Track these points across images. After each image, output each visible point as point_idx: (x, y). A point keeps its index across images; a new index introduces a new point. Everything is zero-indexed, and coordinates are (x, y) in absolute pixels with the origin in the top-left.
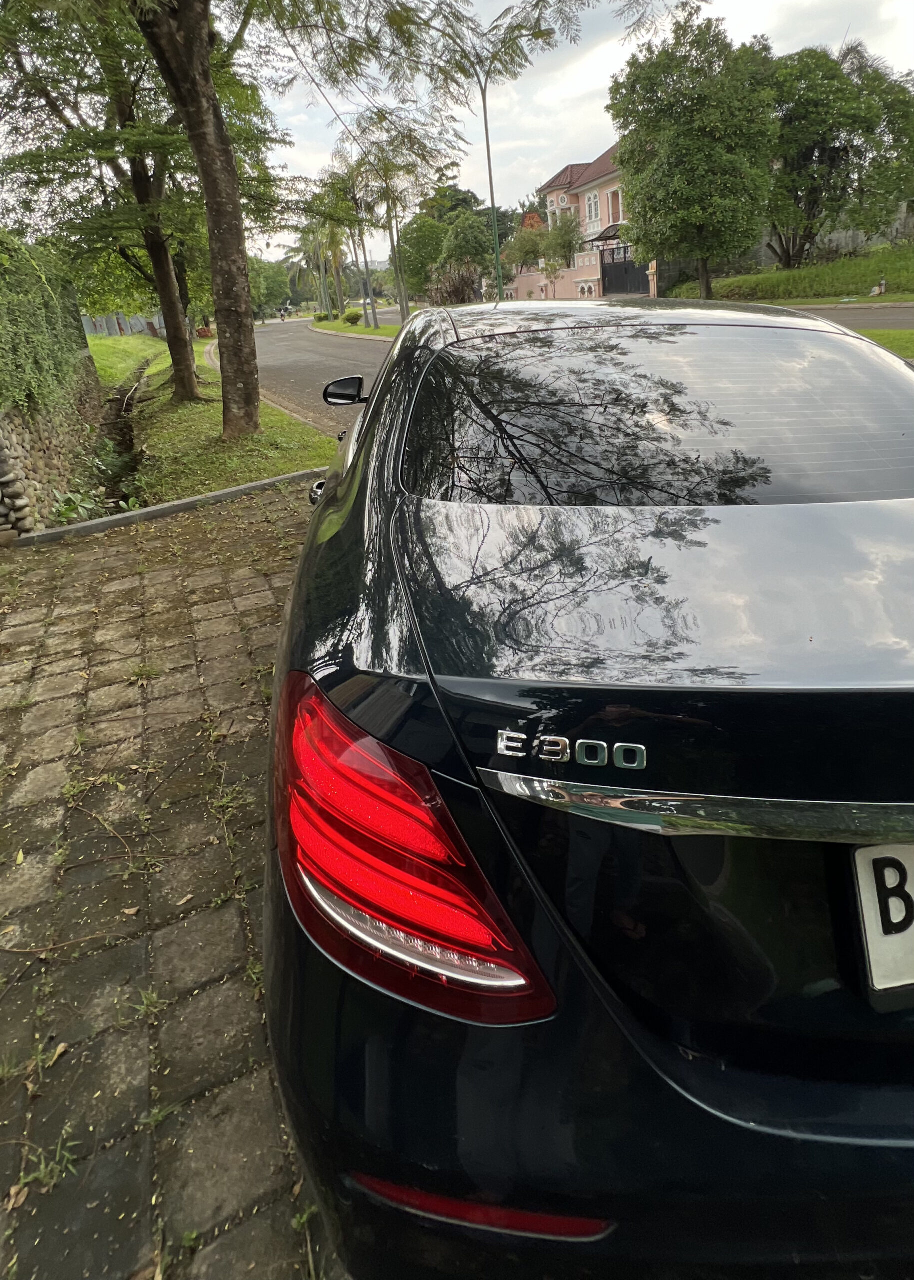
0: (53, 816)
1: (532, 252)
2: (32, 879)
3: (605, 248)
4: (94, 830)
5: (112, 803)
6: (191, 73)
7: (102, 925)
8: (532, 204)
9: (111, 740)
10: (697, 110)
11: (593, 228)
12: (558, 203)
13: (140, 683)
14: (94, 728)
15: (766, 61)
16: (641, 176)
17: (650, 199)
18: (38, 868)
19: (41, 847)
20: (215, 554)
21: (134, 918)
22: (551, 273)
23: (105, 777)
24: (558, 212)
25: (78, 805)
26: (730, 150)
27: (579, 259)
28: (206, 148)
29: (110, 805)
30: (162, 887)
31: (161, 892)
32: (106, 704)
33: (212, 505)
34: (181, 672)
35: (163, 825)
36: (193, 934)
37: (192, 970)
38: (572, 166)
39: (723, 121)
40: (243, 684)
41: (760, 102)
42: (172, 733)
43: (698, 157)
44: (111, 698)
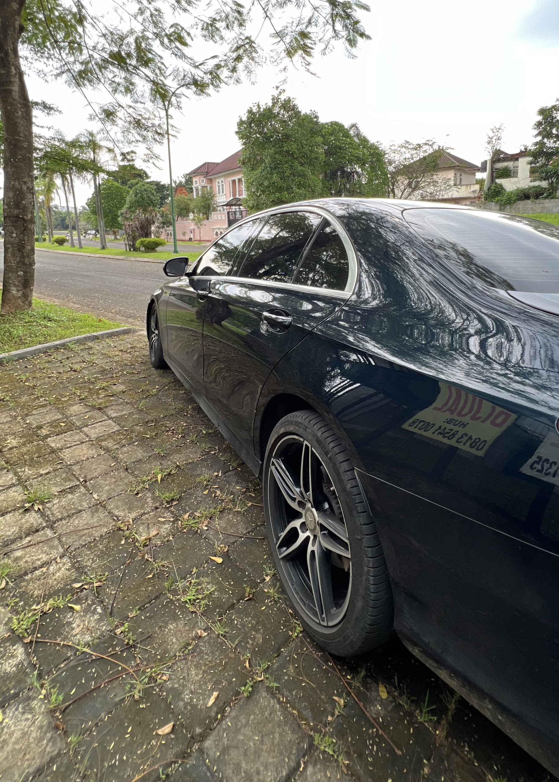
0: (12, 656)
1: (185, 209)
2: (24, 734)
3: (230, 210)
4: (68, 658)
5: (74, 625)
6: (6, 47)
7: (142, 756)
8: (181, 182)
9: (34, 565)
10: (285, 141)
11: (222, 198)
12: (200, 183)
13: (36, 508)
14: (9, 557)
15: (317, 123)
16: (255, 172)
17: (260, 185)
18: (27, 719)
19: (16, 695)
20: (42, 397)
21: (172, 736)
22: (198, 222)
23: (51, 601)
24: (200, 187)
25: (37, 637)
26: (302, 165)
27: (214, 216)
28: (10, 100)
29: (73, 629)
30: (180, 694)
31: (183, 700)
32: (9, 533)
33: (16, 361)
34: (71, 493)
35: (142, 633)
36: (243, 730)
37: (266, 768)
38: (208, 163)
39: (298, 149)
40: (137, 494)
41: (315, 142)
42: (96, 546)
43: (286, 166)
44: (11, 526)
